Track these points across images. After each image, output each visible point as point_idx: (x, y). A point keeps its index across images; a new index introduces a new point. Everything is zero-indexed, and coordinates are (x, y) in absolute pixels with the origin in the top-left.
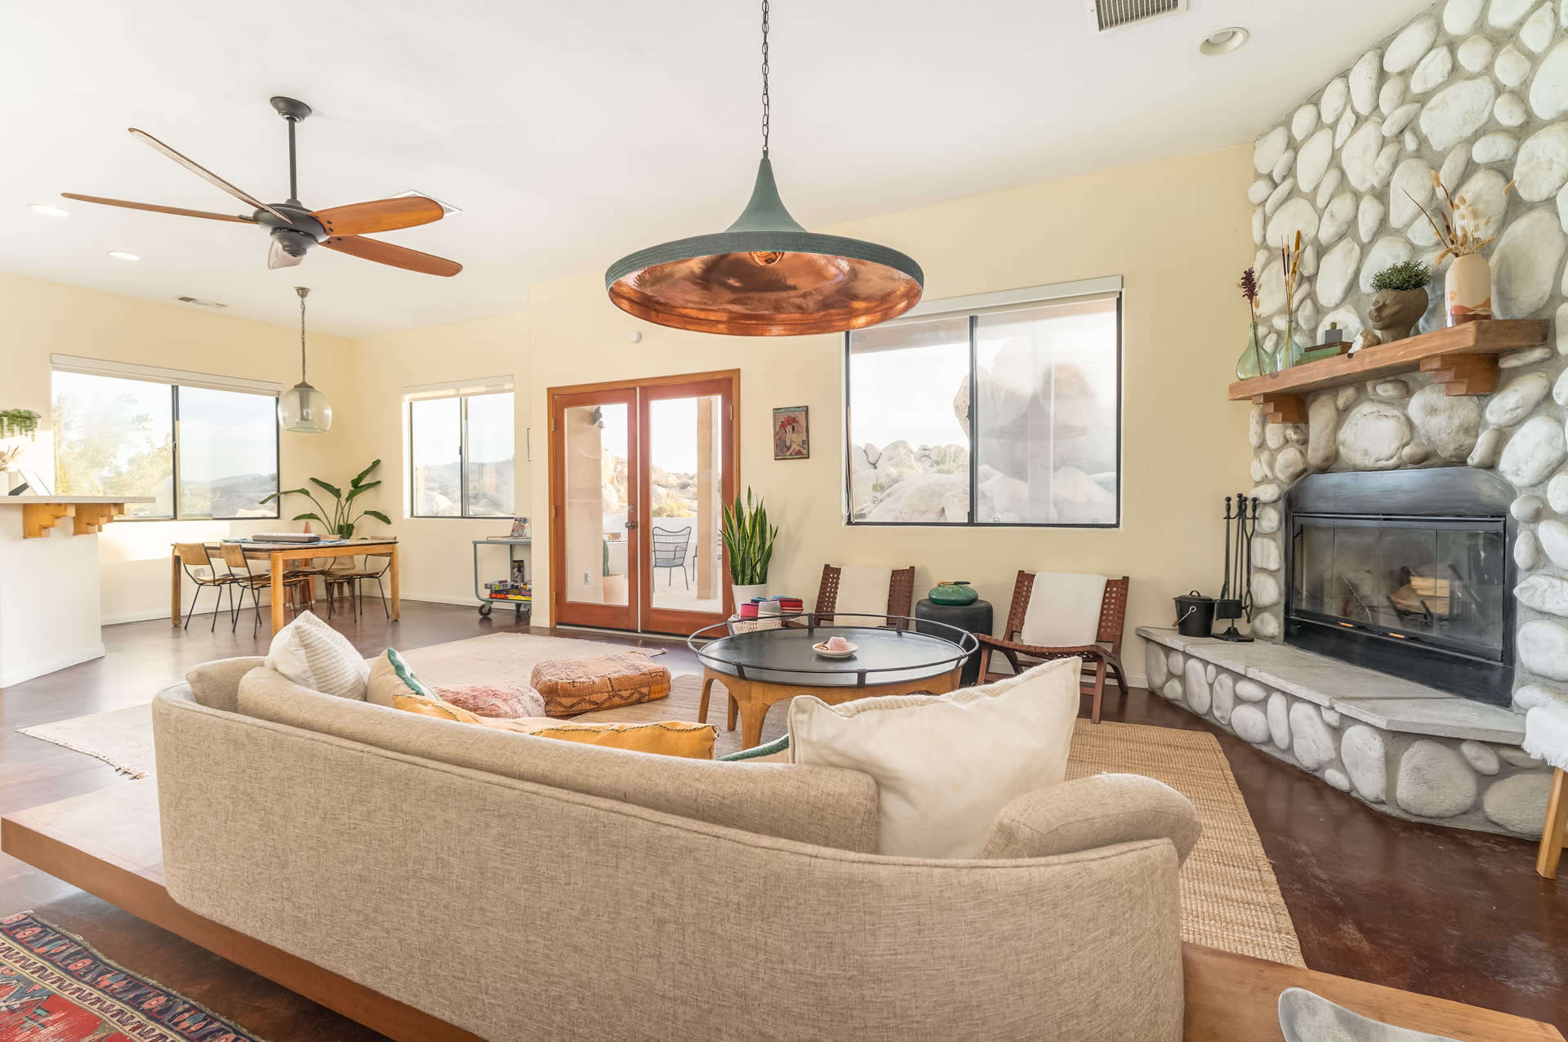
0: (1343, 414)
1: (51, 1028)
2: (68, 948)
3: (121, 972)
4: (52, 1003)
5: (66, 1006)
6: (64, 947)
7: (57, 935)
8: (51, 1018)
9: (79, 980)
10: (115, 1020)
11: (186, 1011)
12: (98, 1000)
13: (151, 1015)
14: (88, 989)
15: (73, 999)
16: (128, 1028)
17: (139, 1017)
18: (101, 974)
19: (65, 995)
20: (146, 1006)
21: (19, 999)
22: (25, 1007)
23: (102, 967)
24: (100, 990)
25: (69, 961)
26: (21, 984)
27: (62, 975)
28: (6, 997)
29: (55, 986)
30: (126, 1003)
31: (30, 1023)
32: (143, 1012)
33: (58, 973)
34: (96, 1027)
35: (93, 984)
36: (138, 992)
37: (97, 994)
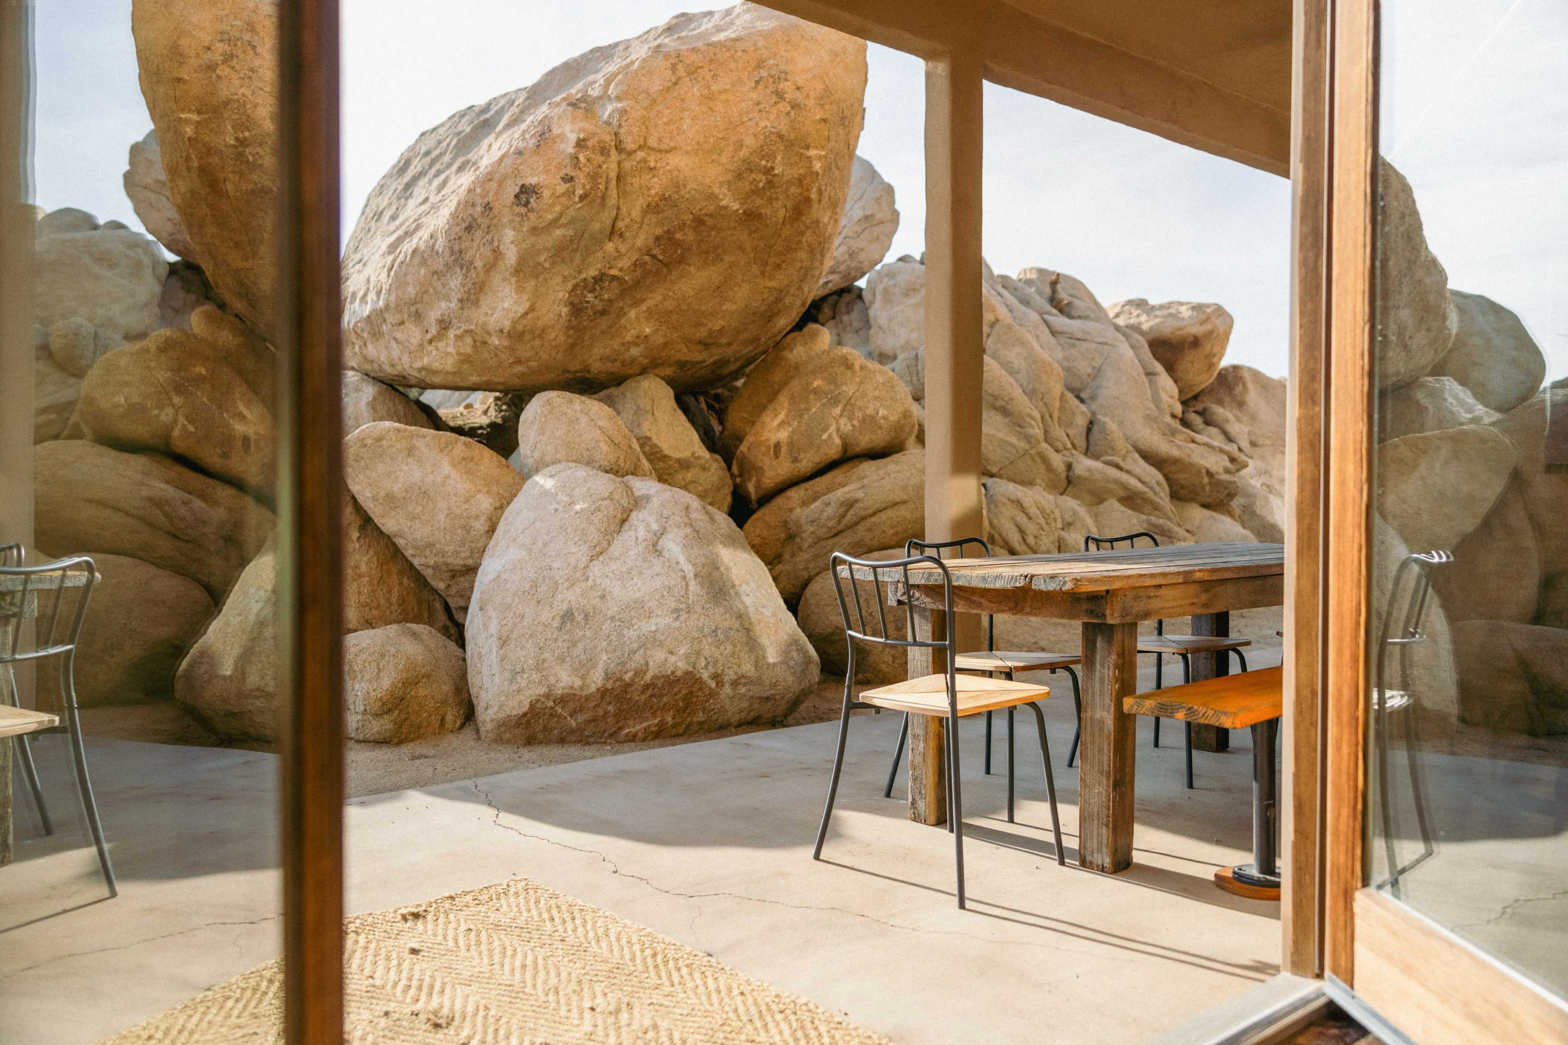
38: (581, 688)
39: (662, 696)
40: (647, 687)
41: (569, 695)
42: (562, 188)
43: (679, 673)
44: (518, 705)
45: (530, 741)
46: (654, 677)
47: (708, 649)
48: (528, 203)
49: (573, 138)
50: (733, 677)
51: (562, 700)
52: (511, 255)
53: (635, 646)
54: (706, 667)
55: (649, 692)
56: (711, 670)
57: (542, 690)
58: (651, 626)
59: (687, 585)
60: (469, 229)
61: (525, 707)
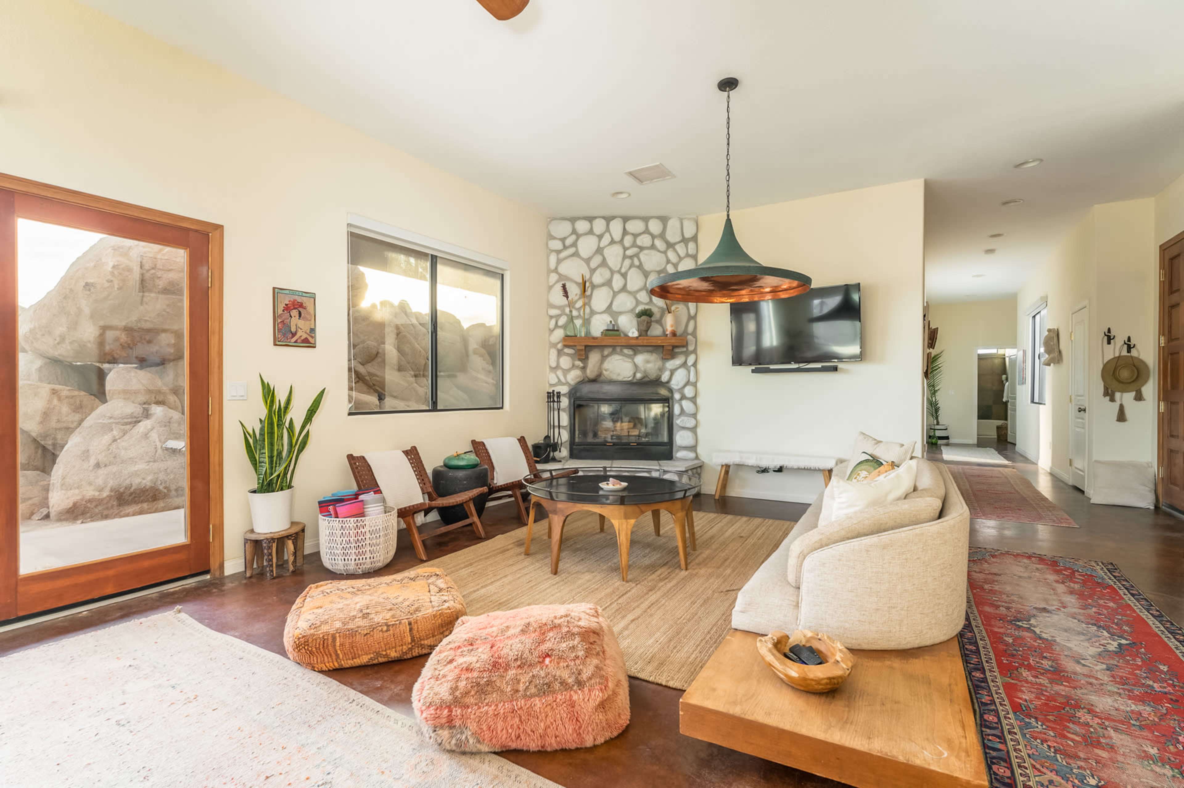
0: (604, 358)
1: (1024, 697)
2: (989, 735)
3: (977, 698)
4: (1017, 708)
5: (1012, 703)
6: (990, 738)
7: (987, 751)
8: (1021, 701)
9: (997, 710)
10: (997, 680)
11: (970, 663)
12: (997, 693)
13: (984, 672)
14: (997, 701)
15: (1006, 702)
16: (995, 674)
17: (988, 674)
18: (986, 704)
19: (1009, 707)
20: (982, 676)
21: (1030, 723)
22: (1029, 716)
23: (982, 708)
24: (993, 697)
25: (995, 725)
26: (1025, 731)
27: (1002, 719)
28: (1035, 729)
29: (1009, 716)
30: (988, 683)
31: (1032, 706)
32: (985, 674)
33: (1004, 722)
34: (1006, 683)
35: (993, 702)
36: (979, 683)
37: (995, 696)
38: (99, 495)
39: (140, 497)
40: (131, 494)
41: (92, 499)
42: (107, 285)
43: (147, 487)
44: (68, 503)
45: (75, 519)
46: (135, 489)
47: (162, 476)
48: (89, 290)
49: (111, 264)
50: (175, 487)
51: (90, 501)
52: (87, 311)
53: (126, 477)
54: (161, 484)
55: (133, 496)
56: (163, 485)
57: (79, 498)
58: (137, 468)
59: (156, 451)
60: (65, 298)
61: (71, 505)
